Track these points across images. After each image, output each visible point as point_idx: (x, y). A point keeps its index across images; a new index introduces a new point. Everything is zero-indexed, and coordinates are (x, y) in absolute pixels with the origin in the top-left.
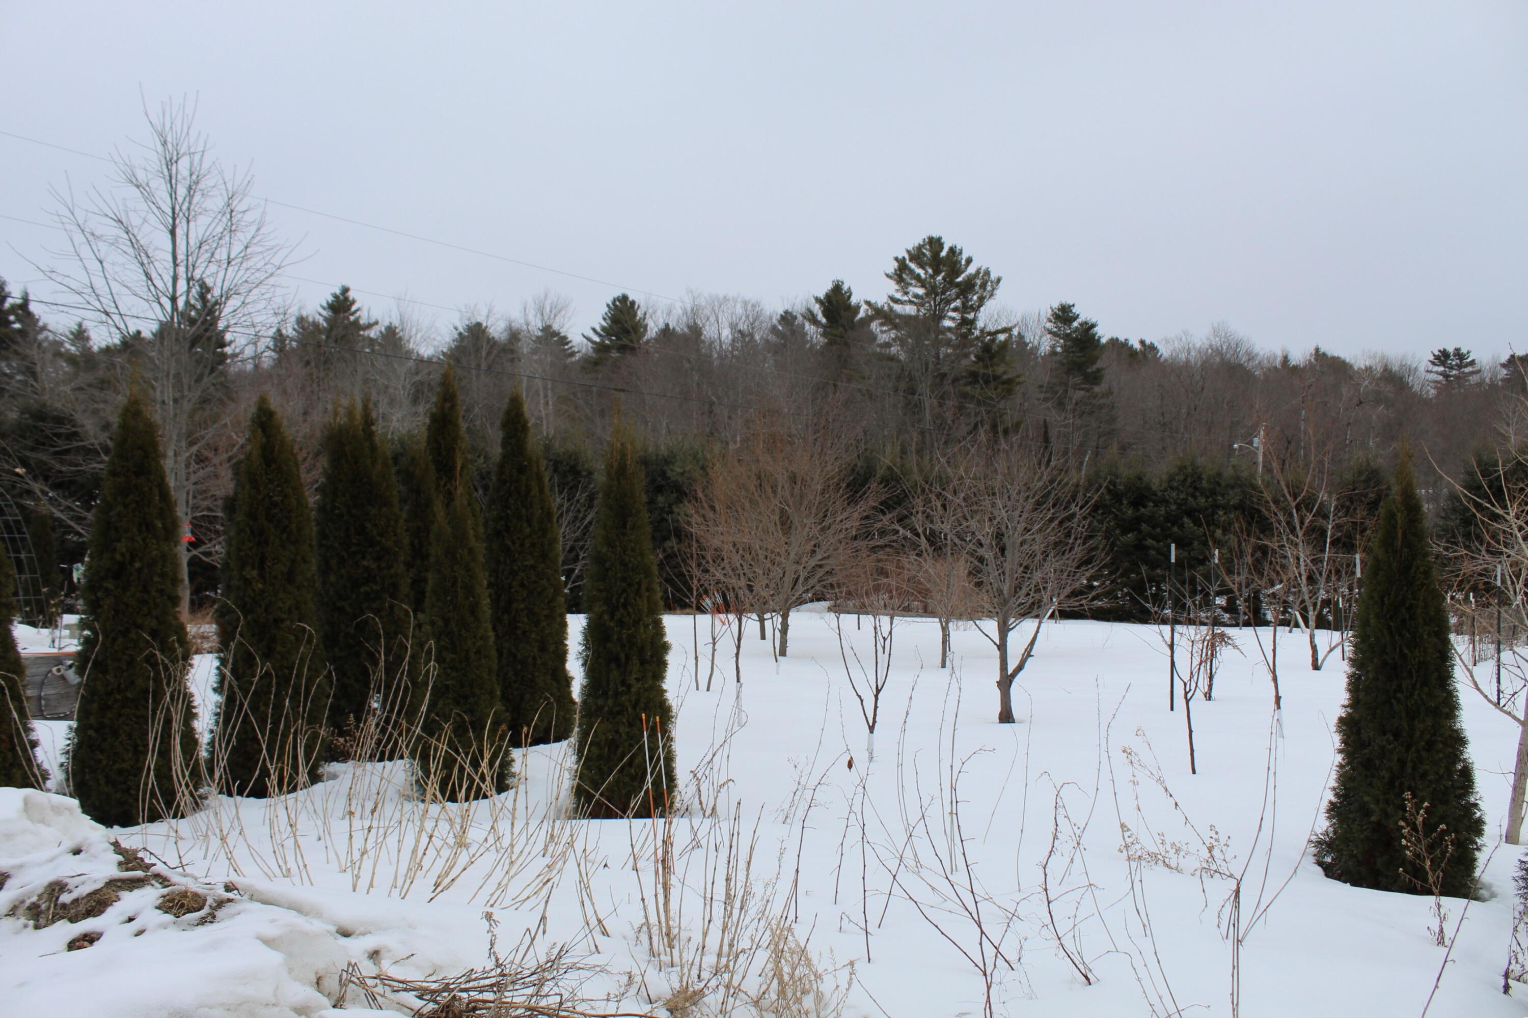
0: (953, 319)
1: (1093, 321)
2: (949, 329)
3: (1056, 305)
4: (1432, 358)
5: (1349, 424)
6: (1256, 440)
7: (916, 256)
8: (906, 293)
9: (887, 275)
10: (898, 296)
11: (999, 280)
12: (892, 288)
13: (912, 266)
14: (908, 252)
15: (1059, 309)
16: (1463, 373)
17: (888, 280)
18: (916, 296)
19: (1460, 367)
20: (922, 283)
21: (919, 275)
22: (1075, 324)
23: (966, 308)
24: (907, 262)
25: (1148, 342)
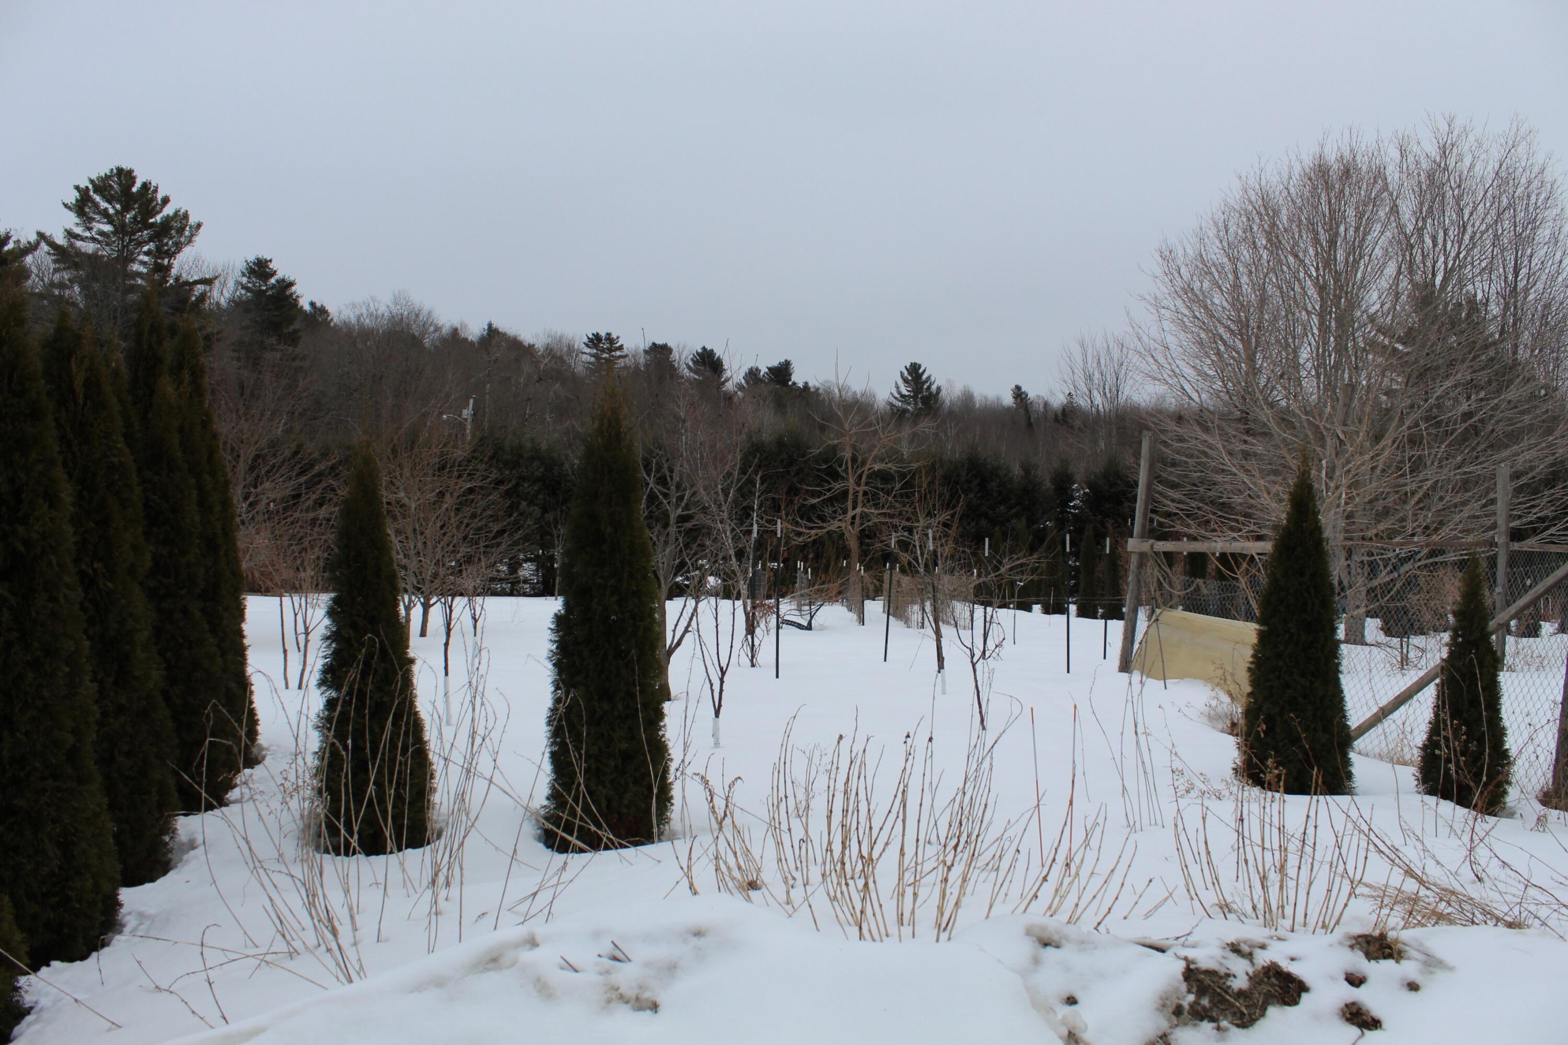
0: (143, 263)
1: (292, 279)
2: (139, 274)
3: (252, 258)
4: (586, 340)
5: (529, 399)
6: (465, 412)
7: (102, 186)
8: (90, 229)
9: (66, 206)
10: (78, 230)
11: (199, 226)
12: (71, 220)
13: (97, 198)
14: (92, 181)
15: (254, 263)
16: (613, 356)
17: (67, 211)
18: (102, 233)
19: (610, 350)
20: (110, 220)
21: (106, 210)
22: (273, 281)
23: (160, 253)
24: (91, 193)
25: (318, 305)
